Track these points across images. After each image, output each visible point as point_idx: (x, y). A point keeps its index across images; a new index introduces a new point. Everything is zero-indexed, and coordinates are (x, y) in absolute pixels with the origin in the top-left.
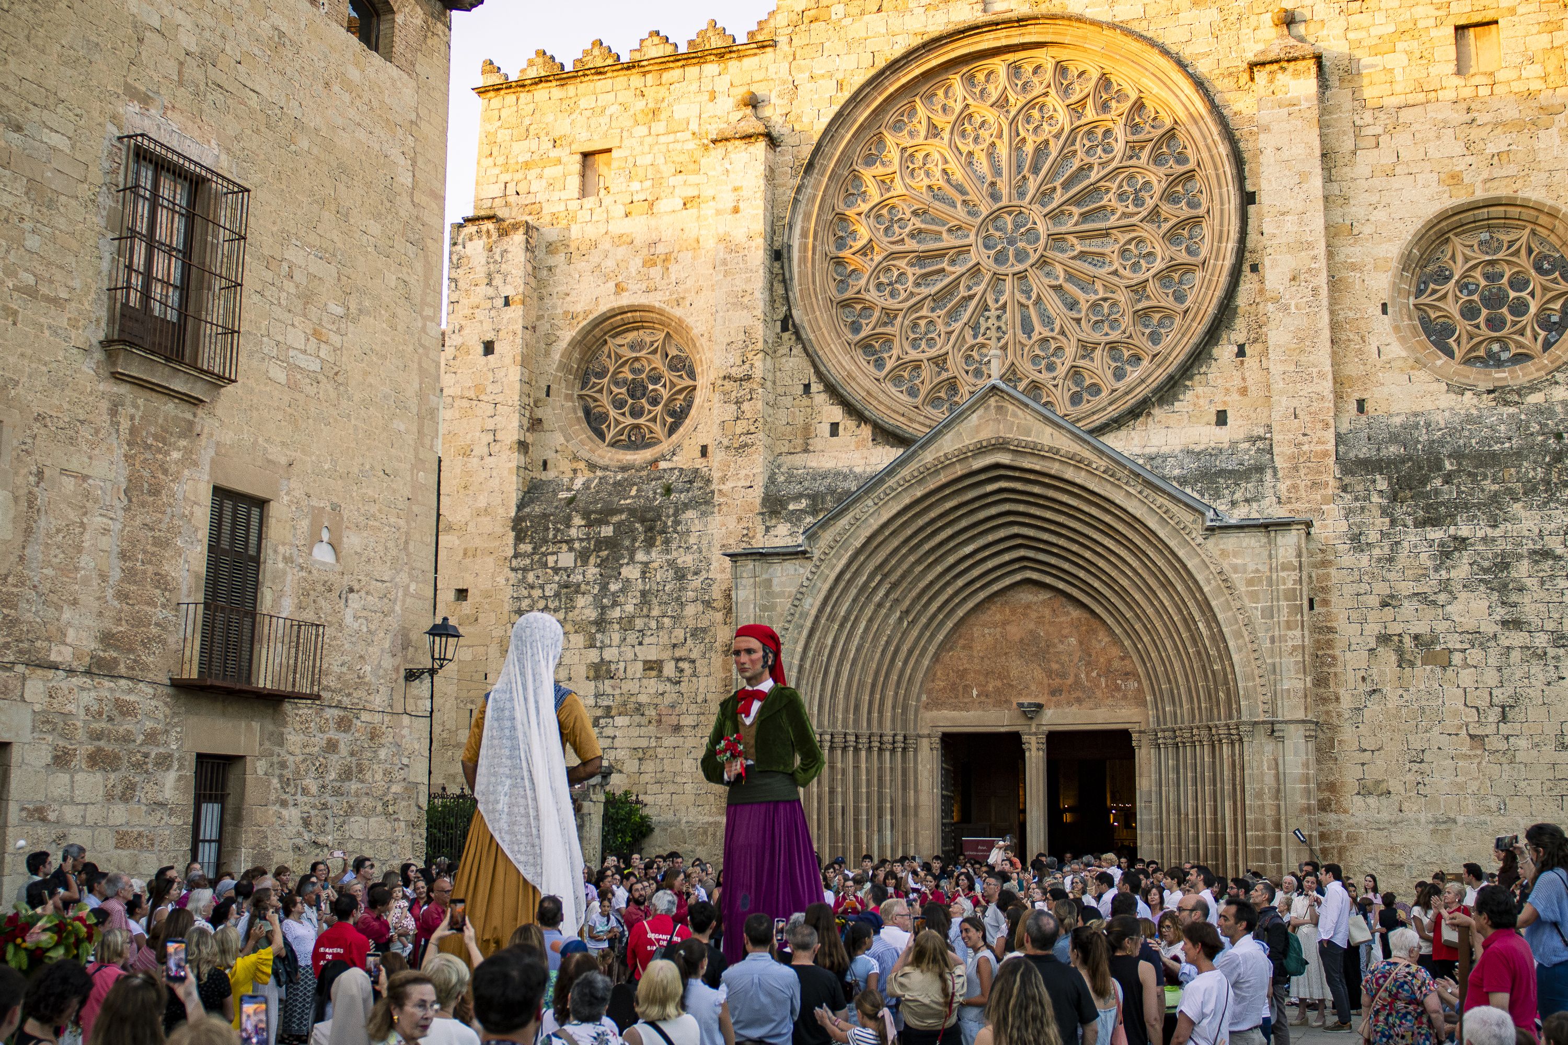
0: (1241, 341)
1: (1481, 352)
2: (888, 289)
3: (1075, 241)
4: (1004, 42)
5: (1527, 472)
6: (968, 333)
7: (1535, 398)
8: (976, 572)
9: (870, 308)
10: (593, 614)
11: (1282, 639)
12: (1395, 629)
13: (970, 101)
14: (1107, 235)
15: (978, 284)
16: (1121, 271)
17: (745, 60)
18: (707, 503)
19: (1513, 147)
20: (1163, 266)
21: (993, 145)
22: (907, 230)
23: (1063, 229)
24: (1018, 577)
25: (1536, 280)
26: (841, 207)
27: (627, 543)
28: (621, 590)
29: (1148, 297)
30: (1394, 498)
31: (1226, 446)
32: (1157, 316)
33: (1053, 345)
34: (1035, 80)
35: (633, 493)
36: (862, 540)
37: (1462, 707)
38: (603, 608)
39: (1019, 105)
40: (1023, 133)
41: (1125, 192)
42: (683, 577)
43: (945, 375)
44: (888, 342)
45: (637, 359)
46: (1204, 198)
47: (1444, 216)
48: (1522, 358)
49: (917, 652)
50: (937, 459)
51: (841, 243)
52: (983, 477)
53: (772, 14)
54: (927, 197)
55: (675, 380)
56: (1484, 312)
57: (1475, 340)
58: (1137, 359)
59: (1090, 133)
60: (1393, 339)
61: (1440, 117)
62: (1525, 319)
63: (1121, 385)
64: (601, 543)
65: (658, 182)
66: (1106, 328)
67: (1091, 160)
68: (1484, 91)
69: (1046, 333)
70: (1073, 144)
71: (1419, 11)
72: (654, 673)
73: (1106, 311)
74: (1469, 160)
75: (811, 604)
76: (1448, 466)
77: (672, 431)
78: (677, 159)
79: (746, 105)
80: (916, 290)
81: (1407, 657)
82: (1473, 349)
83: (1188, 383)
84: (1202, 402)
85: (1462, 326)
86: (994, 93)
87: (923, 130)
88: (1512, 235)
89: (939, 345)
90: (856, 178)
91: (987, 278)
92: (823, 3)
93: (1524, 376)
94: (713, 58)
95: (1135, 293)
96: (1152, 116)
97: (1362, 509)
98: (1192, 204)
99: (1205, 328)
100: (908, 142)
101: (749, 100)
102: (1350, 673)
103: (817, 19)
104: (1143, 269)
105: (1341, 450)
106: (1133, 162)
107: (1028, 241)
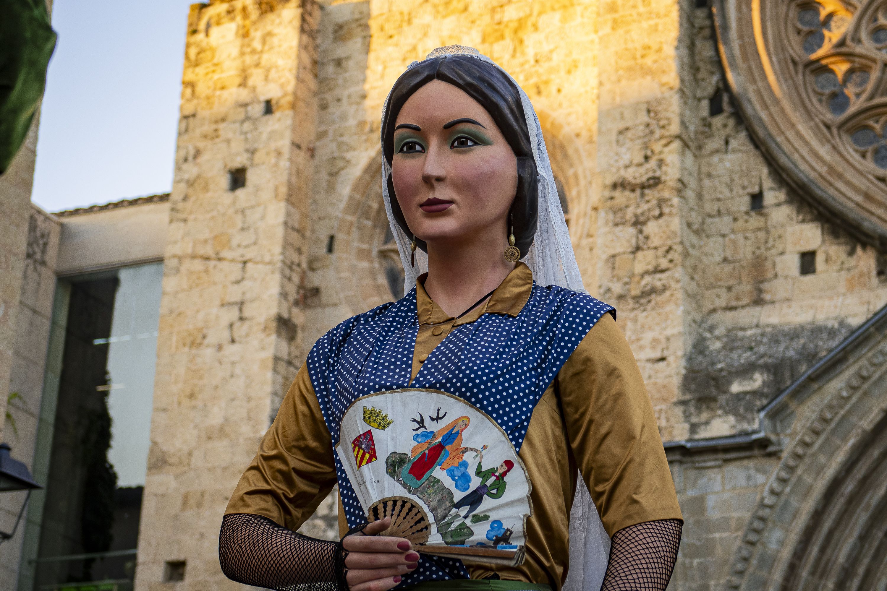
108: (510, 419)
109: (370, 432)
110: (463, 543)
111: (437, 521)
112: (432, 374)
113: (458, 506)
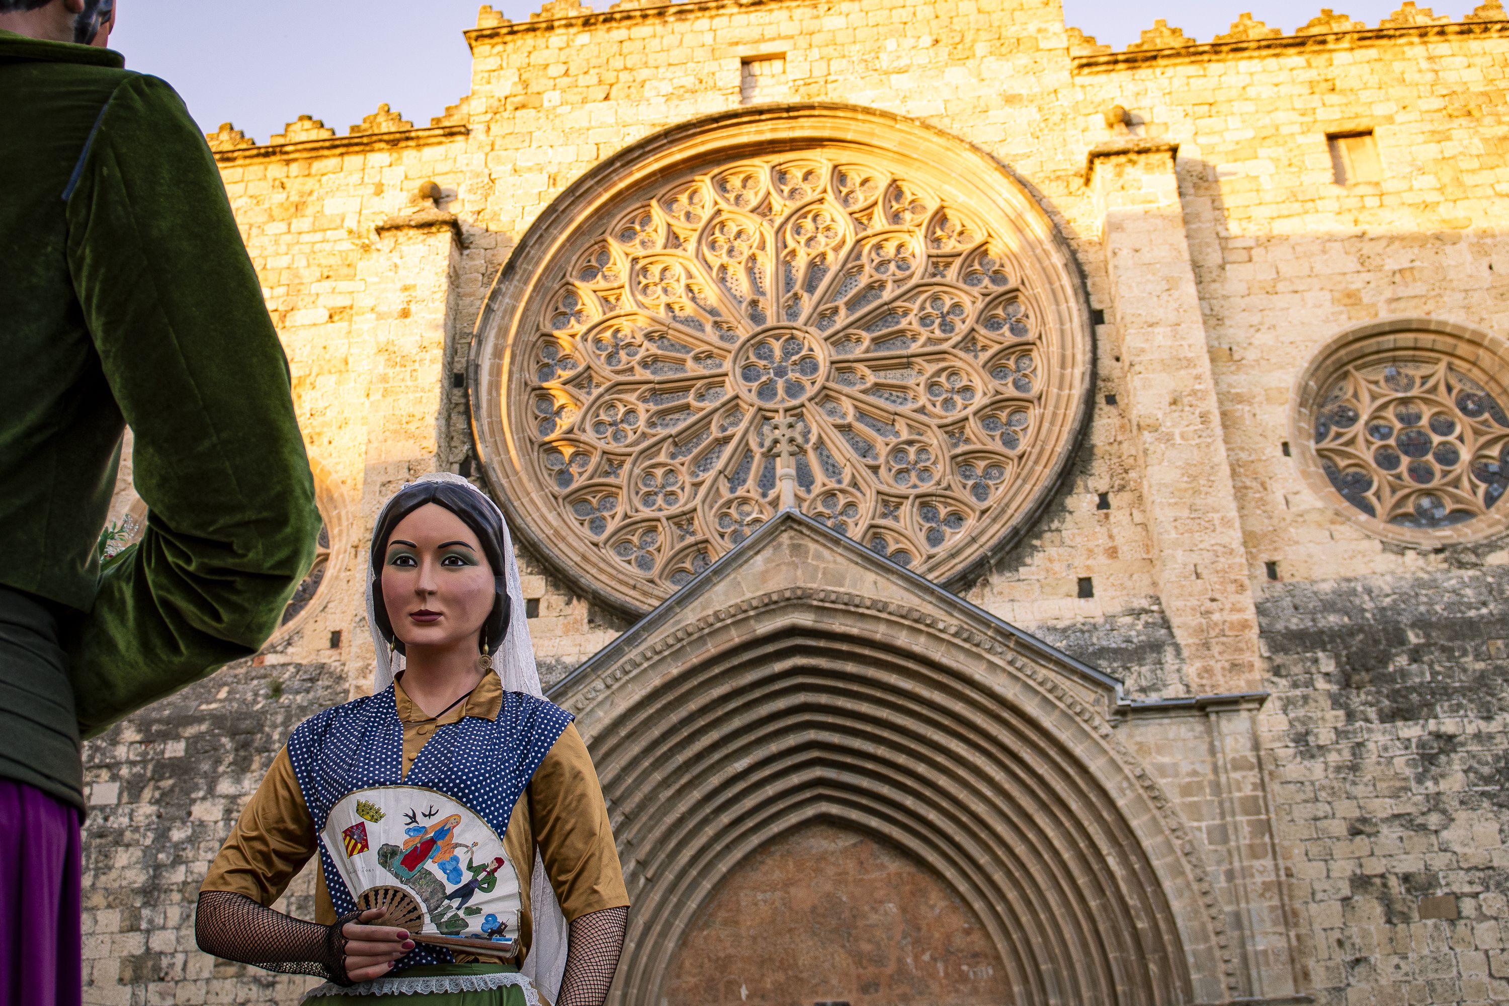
0: (1102, 490)
1: (1410, 508)
2: (610, 430)
3: (867, 372)
4: (768, 136)
6: (724, 486)
7: (1497, 559)
8: (749, 803)
9: (585, 452)
10: (138, 878)
11: (1246, 873)
12: (1374, 867)
13: (723, 205)
14: (908, 365)
15: (735, 424)
16: (929, 407)
17: (427, 151)
19: (1417, 264)
20: (986, 401)
21: (753, 258)
22: (638, 357)
23: (850, 357)
24: (809, 812)
25: (1462, 424)
26: (547, 328)
27: (205, 767)
28: (190, 840)
29: (967, 441)
30: (1346, 683)
31: (1100, 620)
32: (982, 464)
33: (842, 500)
34: (806, 187)
35: (223, 694)
37: (1486, 979)
38: (158, 867)
39: (787, 212)
40: (791, 244)
41: (928, 315)
43: (690, 540)
44: (610, 495)
46: (1030, 322)
47: (1344, 342)
48: (1461, 515)
49: (657, 928)
50: (704, 620)
51: (546, 371)
53: (464, 99)
54: (665, 317)
56: (1405, 461)
57: (1400, 494)
58: (957, 518)
60: (1302, 486)
61: (1323, 229)
62: (1458, 469)
63: (941, 551)
64: (164, 768)
65: (295, 288)
66: (914, 479)
67: (884, 277)
68: (1371, 202)
69: (832, 484)
70: (858, 258)
71: (1281, 117)
73: (912, 456)
74: (1366, 276)
76: (1413, 638)
78: (324, 262)
79: (425, 197)
80: (651, 431)
81: (1398, 907)
82: (1399, 504)
83: (1036, 542)
84: (1057, 566)
85: (1380, 477)
86: (753, 199)
87: (660, 239)
88: (1425, 370)
89: (682, 501)
90: (571, 295)
91: (750, 413)
92: (534, 88)
93: (1474, 532)
94: (382, 145)
95: (951, 434)
96: (959, 228)
97: (1305, 698)
98: (1018, 328)
99: (1058, 468)
100: (640, 252)
101: (428, 191)
102: (1320, 936)
103: (524, 106)
104: (959, 405)
105: (1265, 621)
106: (938, 279)
107: (803, 372)
108: (495, 818)
109: (362, 824)
110: (458, 933)
111: (430, 911)
112: (423, 773)
113: (451, 897)
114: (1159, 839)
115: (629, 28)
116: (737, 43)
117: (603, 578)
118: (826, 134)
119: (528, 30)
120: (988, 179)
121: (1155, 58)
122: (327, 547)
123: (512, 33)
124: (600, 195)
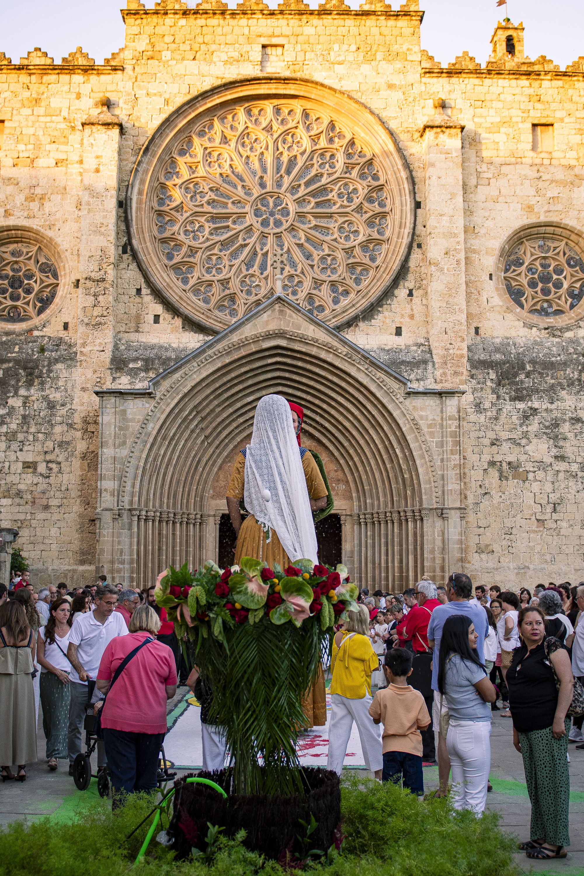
0: (411, 288)
1: (538, 307)
2: (192, 234)
3: (312, 218)
4: (273, 91)
5: (569, 374)
6: (244, 267)
7: (569, 335)
9: (180, 245)
11: (448, 460)
12: (498, 458)
13: (249, 124)
14: (331, 217)
15: (250, 238)
16: (339, 239)
17: (102, 77)
18: (71, 359)
19: (561, 195)
20: (364, 239)
21: (262, 153)
22: (206, 199)
23: (305, 210)
25: (567, 271)
26: (162, 180)
27: (13, 382)
28: (8, 414)
29: (354, 257)
30: (499, 384)
31: (403, 347)
32: (360, 268)
33: (296, 280)
34: (289, 118)
35: (17, 349)
36: (189, 387)
37: (533, 503)
39: (279, 132)
40: (281, 149)
41: (342, 193)
42: (54, 407)
43: (227, 292)
44: (191, 266)
45: (16, 262)
46: (388, 202)
47: (523, 229)
48: (559, 312)
50: (241, 339)
51: (161, 201)
52: (267, 353)
53: (122, 50)
54: (219, 180)
55: (44, 278)
56: (540, 285)
57: (536, 300)
58: (346, 293)
59: (322, 155)
60: (495, 294)
61: (523, 173)
62: (561, 291)
63: (338, 307)
65: (38, 146)
66: (329, 273)
67: (323, 171)
68: (546, 162)
69: (293, 272)
70: (312, 159)
71: (514, 112)
72: (31, 470)
73: (329, 262)
74: (538, 199)
75: (153, 428)
76: (528, 367)
77: (40, 312)
78: (52, 133)
79: (103, 105)
80: (211, 237)
81: (504, 474)
82: (534, 305)
83: (380, 309)
84: (388, 321)
85: (529, 292)
86: (264, 122)
87: (218, 139)
88: (556, 244)
89: (224, 273)
90: (174, 163)
91: (257, 234)
92: (157, 48)
93: (562, 321)
94: (80, 71)
95: (347, 253)
96: (359, 150)
97: (482, 389)
98: (382, 205)
99: (393, 278)
100: (208, 144)
101: (105, 102)
102: (473, 482)
103: (152, 58)
104: (352, 240)
105: (470, 354)
106: (347, 175)
107: (282, 215)
114: (417, 444)
115: (206, 19)
116: (260, 36)
117: (189, 308)
118: (301, 94)
119: (154, 13)
120: (376, 128)
121: (460, 73)
122: (58, 280)
123: (146, 14)
124: (190, 113)
